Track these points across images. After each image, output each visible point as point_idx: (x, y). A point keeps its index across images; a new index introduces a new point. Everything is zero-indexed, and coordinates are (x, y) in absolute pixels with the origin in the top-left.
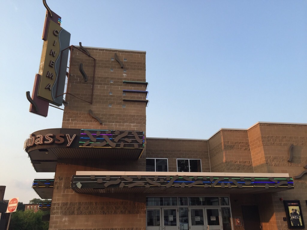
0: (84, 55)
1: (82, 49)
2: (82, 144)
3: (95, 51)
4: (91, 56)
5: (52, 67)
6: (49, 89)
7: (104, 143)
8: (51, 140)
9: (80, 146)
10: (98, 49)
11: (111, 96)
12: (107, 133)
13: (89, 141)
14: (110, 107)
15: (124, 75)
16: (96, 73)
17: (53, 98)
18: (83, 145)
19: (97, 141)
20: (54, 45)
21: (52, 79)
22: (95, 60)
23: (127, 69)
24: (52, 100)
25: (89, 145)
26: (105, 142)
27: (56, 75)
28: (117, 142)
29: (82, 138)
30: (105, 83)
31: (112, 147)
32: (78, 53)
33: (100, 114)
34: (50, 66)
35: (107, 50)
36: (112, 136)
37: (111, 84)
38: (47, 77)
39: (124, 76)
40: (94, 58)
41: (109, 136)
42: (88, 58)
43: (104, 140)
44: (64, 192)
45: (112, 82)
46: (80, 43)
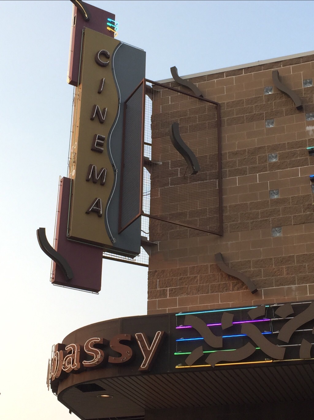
0: (188, 100)
1: (180, 85)
2: (182, 359)
3: (215, 80)
4: (207, 97)
5: (100, 152)
6: (96, 212)
7: (249, 350)
8: (98, 356)
9: (177, 365)
10: (223, 73)
11: (277, 202)
12: (253, 316)
13: (201, 348)
14: (278, 235)
15: (310, 128)
16: (226, 142)
17: (110, 238)
18: (187, 361)
19: (226, 344)
20: (99, 92)
21: (102, 184)
22: (217, 106)
24: (109, 243)
25: (202, 360)
26: (249, 344)
27: (115, 171)
28: (287, 341)
29: (182, 340)
30: (253, 166)
31: (273, 359)
32: (170, 98)
33: (249, 261)
34: (94, 150)
35: (249, 69)
36: (271, 324)
37: (274, 166)
38: (88, 180)
39: (308, 131)
40: (216, 101)
41: (262, 326)
42: (198, 105)
43: (247, 339)
45: (274, 160)
46: (174, 70)
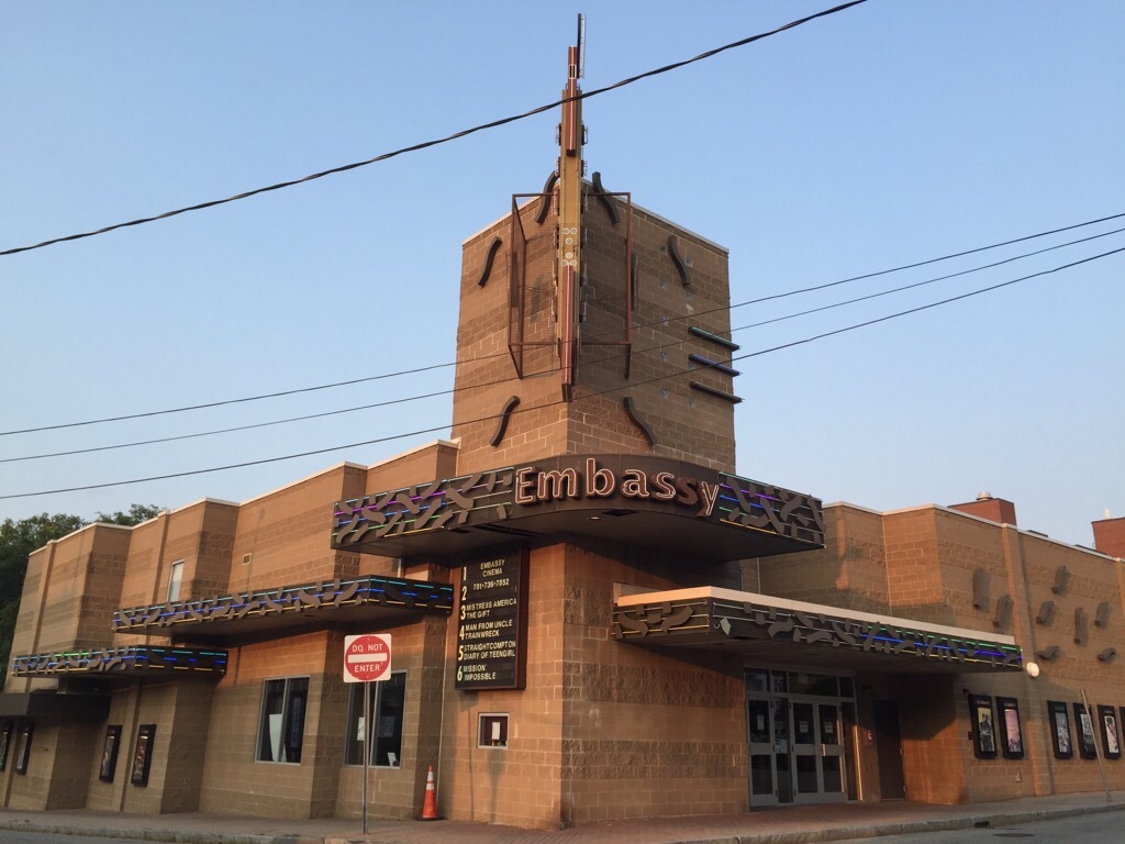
2: (725, 515)
7: (764, 521)
8: (671, 494)
9: (721, 517)
11: (666, 366)
13: (738, 508)
14: (666, 397)
15: (689, 307)
18: (729, 517)
23: (693, 291)
25: (739, 519)
26: (765, 516)
28: (785, 520)
29: (723, 496)
30: (651, 320)
37: (664, 329)
39: (688, 310)
43: (764, 511)
44: (586, 635)
